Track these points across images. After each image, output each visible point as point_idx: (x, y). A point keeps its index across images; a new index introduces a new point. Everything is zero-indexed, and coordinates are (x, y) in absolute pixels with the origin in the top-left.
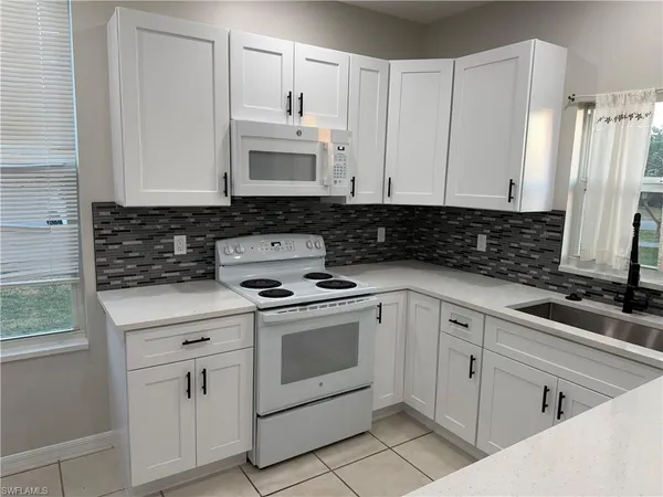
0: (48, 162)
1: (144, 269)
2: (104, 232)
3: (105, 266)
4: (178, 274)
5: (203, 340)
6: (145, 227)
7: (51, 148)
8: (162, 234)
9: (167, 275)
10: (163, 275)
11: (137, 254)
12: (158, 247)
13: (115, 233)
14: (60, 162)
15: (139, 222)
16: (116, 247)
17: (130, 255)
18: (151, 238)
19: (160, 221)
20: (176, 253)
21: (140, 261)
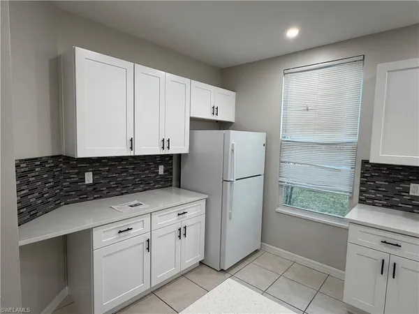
0: (345, 140)
1: (387, 198)
2: (366, 175)
3: (364, 192)
4: (411, 207)
5: (397, 245)
6: (391, 176)
7: (346, 135)
8: (402, 181)
9: (403, 205)
10: (400, 205)
11: (384, 189)
12: (398, 188)
13: (372, 176)
14: (351, 140)
15: (388, 172)
16: (372, 183)
17: (380, 189)
18: (394, 182)
19: (402, 173)
20: (411, 194)
21: (384, 194)
